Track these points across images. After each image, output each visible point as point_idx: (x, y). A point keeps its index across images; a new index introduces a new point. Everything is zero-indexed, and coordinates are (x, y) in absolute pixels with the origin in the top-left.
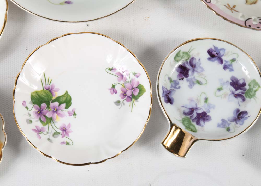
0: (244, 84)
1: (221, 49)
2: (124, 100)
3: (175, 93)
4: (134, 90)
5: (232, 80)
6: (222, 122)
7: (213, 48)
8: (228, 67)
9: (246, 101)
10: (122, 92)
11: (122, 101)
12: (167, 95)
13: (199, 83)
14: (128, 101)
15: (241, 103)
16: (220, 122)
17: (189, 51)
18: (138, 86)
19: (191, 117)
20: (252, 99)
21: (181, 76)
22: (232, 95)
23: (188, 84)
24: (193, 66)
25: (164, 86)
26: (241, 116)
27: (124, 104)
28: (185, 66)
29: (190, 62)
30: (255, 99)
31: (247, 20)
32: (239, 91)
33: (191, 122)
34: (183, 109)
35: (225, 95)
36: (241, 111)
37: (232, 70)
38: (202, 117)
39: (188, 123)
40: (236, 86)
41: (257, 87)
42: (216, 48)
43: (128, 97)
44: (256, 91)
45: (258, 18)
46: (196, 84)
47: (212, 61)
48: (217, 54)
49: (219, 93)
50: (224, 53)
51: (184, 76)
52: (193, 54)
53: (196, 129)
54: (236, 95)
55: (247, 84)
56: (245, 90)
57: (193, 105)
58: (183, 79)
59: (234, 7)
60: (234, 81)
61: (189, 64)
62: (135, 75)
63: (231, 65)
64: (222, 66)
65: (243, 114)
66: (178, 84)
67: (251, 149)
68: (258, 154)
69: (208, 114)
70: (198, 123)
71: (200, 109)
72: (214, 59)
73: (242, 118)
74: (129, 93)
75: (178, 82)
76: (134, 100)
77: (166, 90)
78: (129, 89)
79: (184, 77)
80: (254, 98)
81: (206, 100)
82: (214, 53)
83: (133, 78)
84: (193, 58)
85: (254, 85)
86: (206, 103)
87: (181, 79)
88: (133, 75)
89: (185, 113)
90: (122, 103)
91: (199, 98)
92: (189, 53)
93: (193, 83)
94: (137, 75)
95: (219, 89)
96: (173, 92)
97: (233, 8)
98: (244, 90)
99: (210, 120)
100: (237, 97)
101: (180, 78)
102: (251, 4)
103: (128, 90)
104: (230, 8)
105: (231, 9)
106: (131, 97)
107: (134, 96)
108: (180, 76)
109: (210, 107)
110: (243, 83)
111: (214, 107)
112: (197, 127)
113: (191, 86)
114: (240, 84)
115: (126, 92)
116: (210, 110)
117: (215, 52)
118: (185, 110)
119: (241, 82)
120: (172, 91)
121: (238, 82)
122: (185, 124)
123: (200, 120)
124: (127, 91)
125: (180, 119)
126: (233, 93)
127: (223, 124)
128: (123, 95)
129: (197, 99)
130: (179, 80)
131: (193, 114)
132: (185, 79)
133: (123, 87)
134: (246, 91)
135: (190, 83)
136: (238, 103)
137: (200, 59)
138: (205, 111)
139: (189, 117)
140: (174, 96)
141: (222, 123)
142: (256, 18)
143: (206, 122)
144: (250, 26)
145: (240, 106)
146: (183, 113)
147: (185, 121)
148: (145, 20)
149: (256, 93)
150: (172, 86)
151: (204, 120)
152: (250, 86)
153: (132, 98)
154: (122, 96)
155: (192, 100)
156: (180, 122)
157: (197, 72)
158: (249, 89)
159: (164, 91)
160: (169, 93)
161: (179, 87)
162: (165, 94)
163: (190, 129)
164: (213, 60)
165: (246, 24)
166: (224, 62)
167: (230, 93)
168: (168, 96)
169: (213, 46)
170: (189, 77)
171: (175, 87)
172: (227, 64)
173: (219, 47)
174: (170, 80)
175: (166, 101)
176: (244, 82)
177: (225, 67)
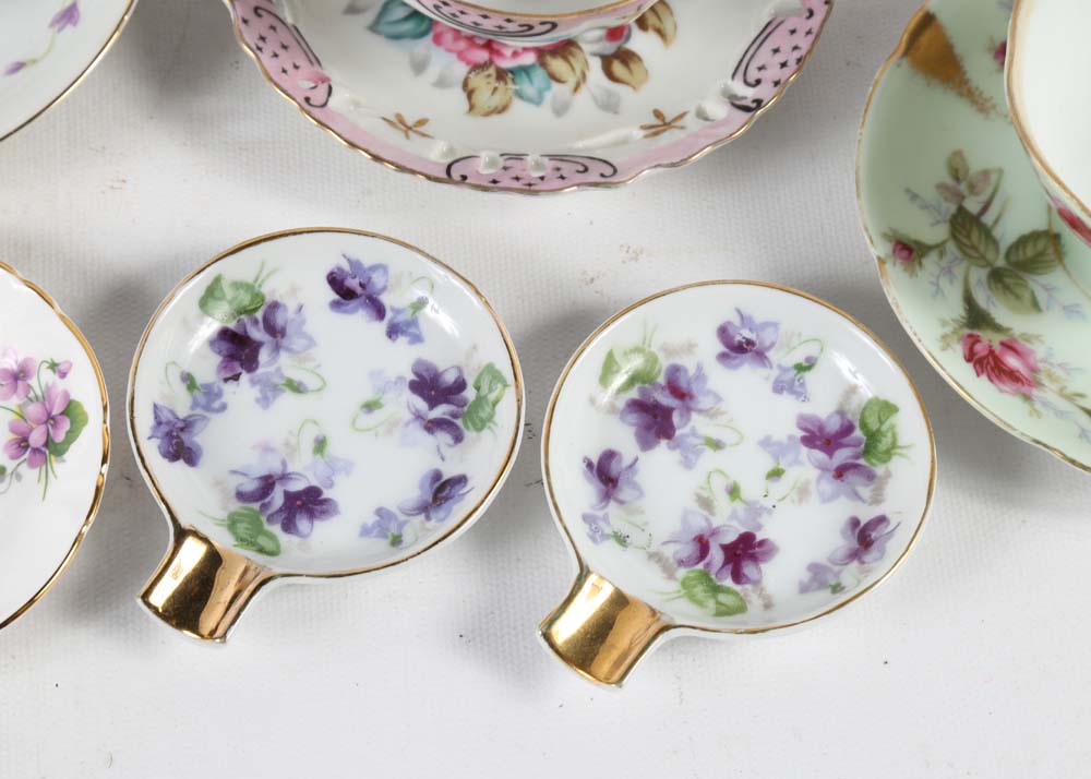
0: (460, 385)
1: (374, 268)
2: (18, 465)
3: (206, 426)
4: (52, 426)
5: (416, 374)
6: (378, 518)
7: (346, 267)
8: (405, 329)
9: (465, 440)
10: (16, 436)
11: (14, 466)
12: (175, 434)
13: (297, 388)
14: (32, 465)
15: (447, 452)
16: (371, 519)
17: (256, 280)
18: (66, 410)
19: (264, 507)
20: (486, 432)
21: (232, 369)
22: (417, 424)
23: (255, 392)
24: (275, 331)
25: (160, 403)
26: (444, 494)
27: (19, 477)
28: (246, 332)
29: (266, 319)
30: (492, 430)
31: (457, 161)
32: (441, 411)
33: (261, 524)
34: (234, 483)
35: (391, 426)
36: (447, 475)
37: (417, 339)
38: (304, 504)
39: (249, 526)
40: (433, 393)
41: (500, 386)
42: (355, 265)
43: (36, 450)
44: (495, 404)
45: (502, 155)
46: (283, 391)
47: (346, 312)
48: (361, 285)
49: (366, 420)
50: (387, 281)
51: (242, 366)
52: (273, 289)
53: (278, 547)
54: (430, 425)
55: (470, 382)
56: (463, 404)
57: (272, 465)
58: (236, 378)
59: (422, 122)
60: (425, 374)
61: (261, 325)
62: (54, 372)
63: (413, 323)
64: (380, 328)
65: (452, 487)
66: (219, 395)
67: (492, 613)
68: (515, 628)
69: (327, 494)
70: (289, 526)
71: (296, 479)
72: (353, 303)
73: (447, 499)
74: (37, 438)
75: (219, 387)
76: (53, 457)
77: (172, 418)
78: (39, 423)
79: (239, 370)
80: (489, 428)
81: (320, 445)
82: (353, 283)
83: (50, 384)
84: (275, 306)
85: (491, 382)
86: (319, 456)
87: (230, 378)
88: (50, 371)
89: (241, 496)
90: (12, 473)
91: (293, 441)
92: (257, 285)
93: (276, 389)
94: (62, 368)
95: (370, 407)
96: (198, 426)
97: (415, 126)
98: (458, 406)
99: (332, 516)
100: (435, 429)
101: (228, 375)
102: (487, 114)
103: (34, 426)
104: (402, 127)
105: (405, 128)
106: (43, 449)
107: (56, 444)
108: (225, 367)
109: (333, 468)
110: (455, 382)
111: (348, 468)
112: (284, 539)
113: (265, 401)
114: (444, 386)
115: (29, 434)
116: (333, 478)
117: (355, 277)
118: (242, 484)
119: (450, 378)
120: (195, 421)
121: (437, 381)
122: (238, 531)
123: (298, 516)
124: (31, 430)
125: (223, 515)
126: (418, 416)
127: (380, 526)
128: (14, 447)
129: (287, 444)
130: (222, 382)
131: (273, 498)
132: (245, 377)
133: (17, 417)
134: (466, 409)
135: (261, 391)
136: (439, 450)
137: (300, 308)
138: (314, 482)
139: (256, 506)
140: (201, 438)
141: (378, 521)
142: (496, 155)
143: (317, 523)
144: (464, 178)
145: (443, 459)
146: (233, 493)
147: (242, 522)
148: (112, 187)
149: (498, 408)
150: (195, 404)
151: (312, 515)
152: (478, 388)
153: (47, 452)
154: (13, 451)
155: (267, 449)
156: (217, 524)
157: (289, 350)
158: (474, 401)
159: (164, 419)
160: (182, 429)
161: (223, 408)
162: (165, 429)
163: (254, 548)
164: (348, 307)
165: (451, 174)
166: (389, 315)
167: (408, 416)
168: (178, 437)
169: (344, 256)
170: (260, 371)
171: (208, 408)
172: (401, 318)
173: (367, 262)
174: (189, 382)
175: (169, 452)
176: (459, 377)
177: (393, 331)
